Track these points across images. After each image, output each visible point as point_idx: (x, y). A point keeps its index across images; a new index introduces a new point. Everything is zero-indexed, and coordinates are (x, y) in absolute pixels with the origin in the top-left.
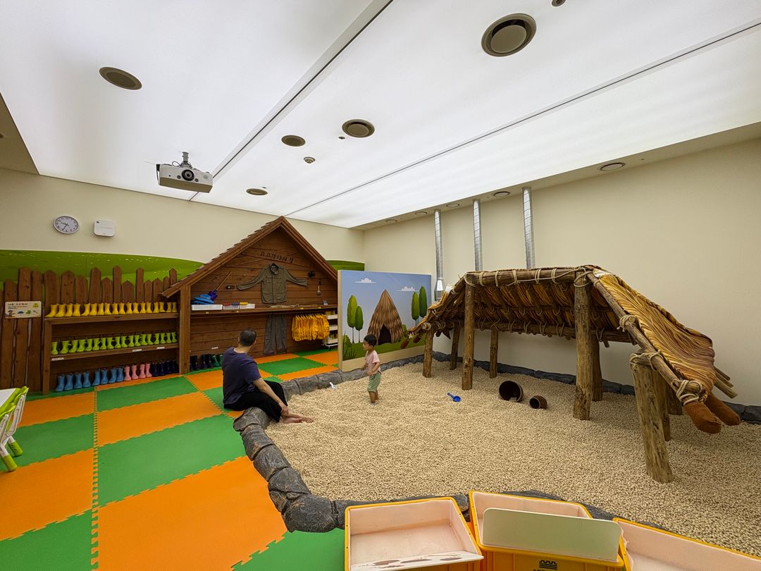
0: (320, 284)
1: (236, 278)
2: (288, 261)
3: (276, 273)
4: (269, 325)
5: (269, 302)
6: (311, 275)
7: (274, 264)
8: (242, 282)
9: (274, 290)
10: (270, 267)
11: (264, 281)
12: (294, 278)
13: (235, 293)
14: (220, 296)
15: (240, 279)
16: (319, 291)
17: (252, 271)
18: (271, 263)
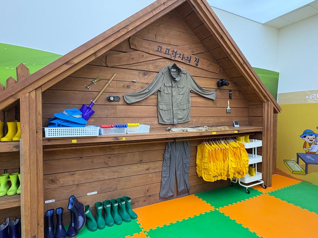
0: (230, 98)
1: (122, 84)
2: (193, 63)
3: (177, 79)
4: (167, 156)
5: (168, 122)
6: (220, 85)
7: (175, 66)
8: (130, 91)
9: (174, 105)
10: (169, 70)
11: (162, 90)
12: (200, 88)
13: (121, 108)
14: (98, 112)
15: (128, 87)
16: (229, 108)
17: (145, 74)
18: (170, 64)
